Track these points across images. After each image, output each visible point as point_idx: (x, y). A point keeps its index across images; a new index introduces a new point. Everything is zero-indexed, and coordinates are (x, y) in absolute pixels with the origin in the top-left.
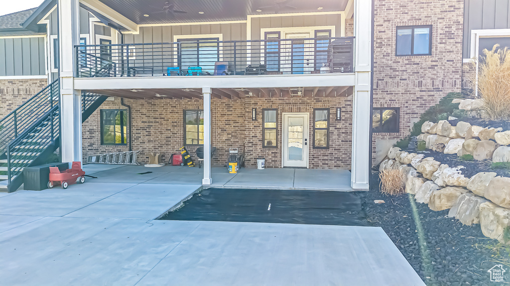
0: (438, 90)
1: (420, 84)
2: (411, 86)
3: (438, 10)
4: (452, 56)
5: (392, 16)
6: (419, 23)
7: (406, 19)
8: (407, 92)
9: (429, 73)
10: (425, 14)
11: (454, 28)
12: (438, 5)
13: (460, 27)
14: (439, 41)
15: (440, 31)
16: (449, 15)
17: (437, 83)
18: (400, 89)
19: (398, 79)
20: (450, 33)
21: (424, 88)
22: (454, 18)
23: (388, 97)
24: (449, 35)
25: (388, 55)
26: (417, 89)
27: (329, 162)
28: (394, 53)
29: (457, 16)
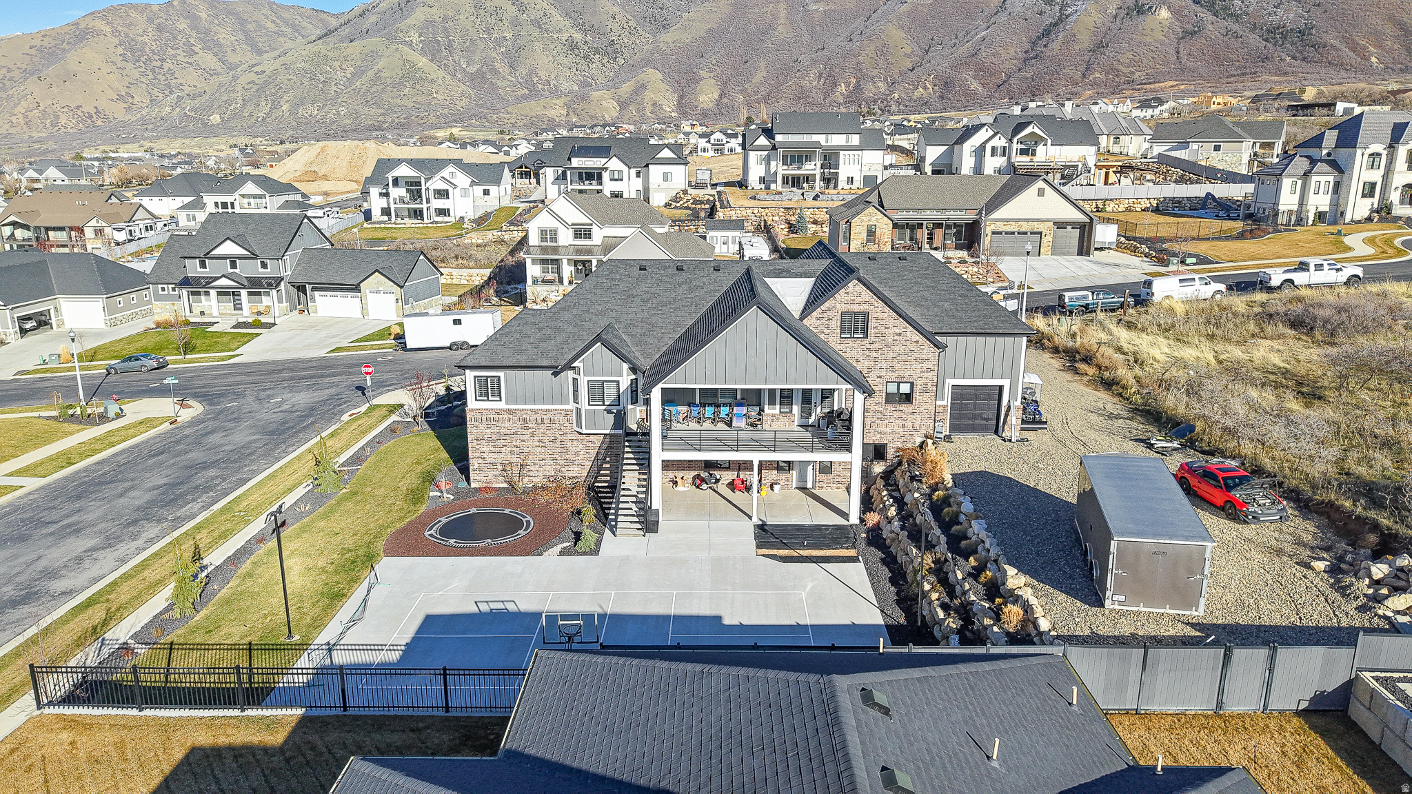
0: (916, 431)
1: (903, 426)
3: (918, 371)
4: (927, 406)
5: (883, 374)
6: (905, 380)
7: (893, 377)
8: (892, 432)
9: (910, 418)
10: (909, 373)
12: (918, 367)
13: (935, 384)
14: (918, 394)
15: (919, 387)
16: (926, 375)
17: (916, 425)
18: (888, 429)
19: (886, 422)
20: (927, 388)
21: (906, 429)
22: (930, 378)
23: (878, 436)
24: (926, 390)
25: (879, 403)
26: (901, 429)
27: (832, 485)
28: (884, 402)
29: (932, 376)
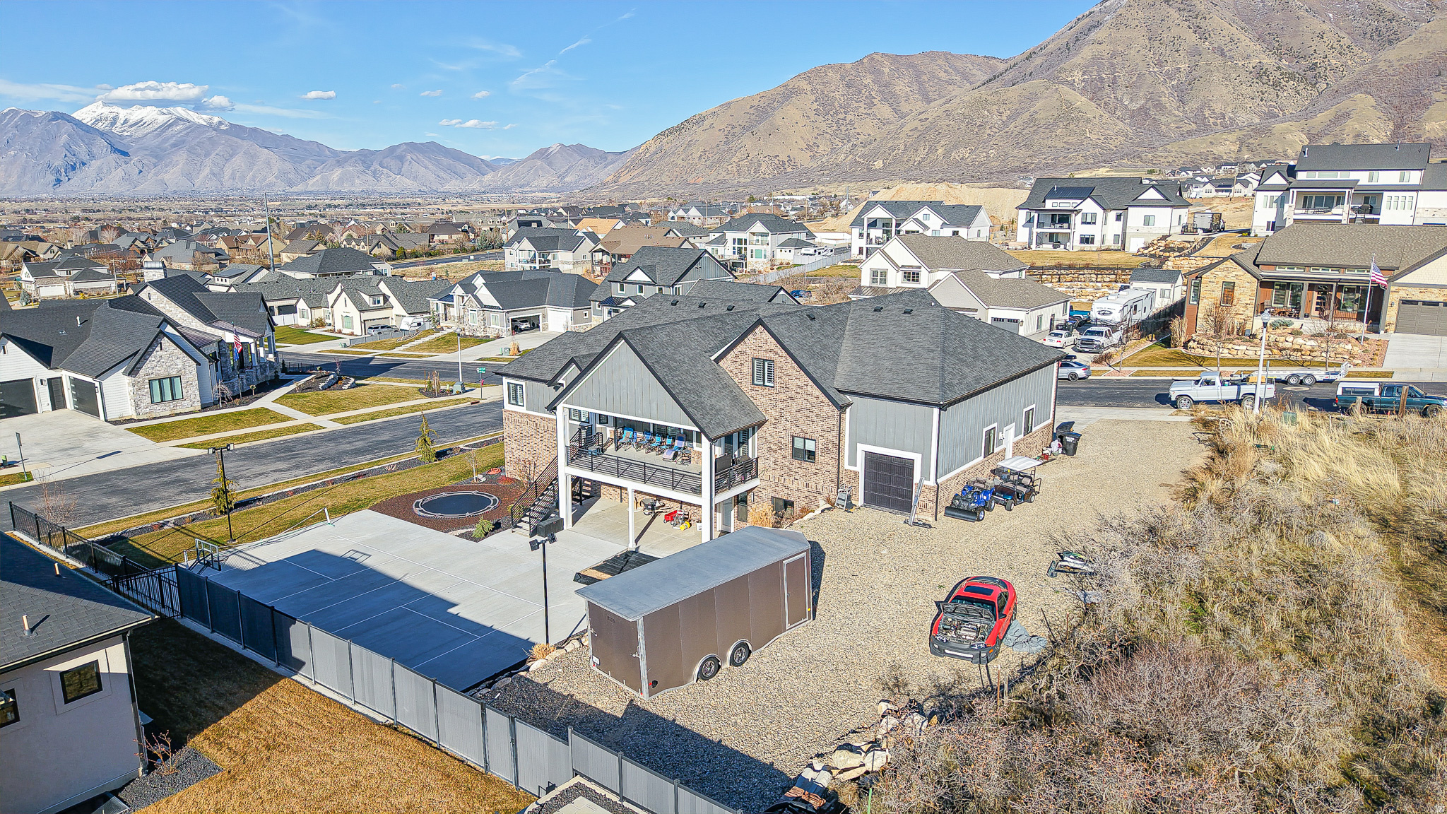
0: (820, 493)
1: (807, 485)
2: (801, 486)
3: (819, 429)
4: (829, 468)
5: (788, 427)
6: (809, 436)
7: (799, 432)
8: (798, 490)
9: (814, 478)
10: (811, 430)
11: (830, 446)
12: (820, 424)
13: (836, 446)
14: (821, 454)
15: (821, 446)
16: (827, 434)
17: (820, 487)
18: (794, 486)
19: (792, 478)
21: (810, 490)
22: (831, 438)
23: (786, 491)
24: (827, 450)
25: (786, 457)
26: (806, 489)
28: (790, 456)
29: (832, 436)
